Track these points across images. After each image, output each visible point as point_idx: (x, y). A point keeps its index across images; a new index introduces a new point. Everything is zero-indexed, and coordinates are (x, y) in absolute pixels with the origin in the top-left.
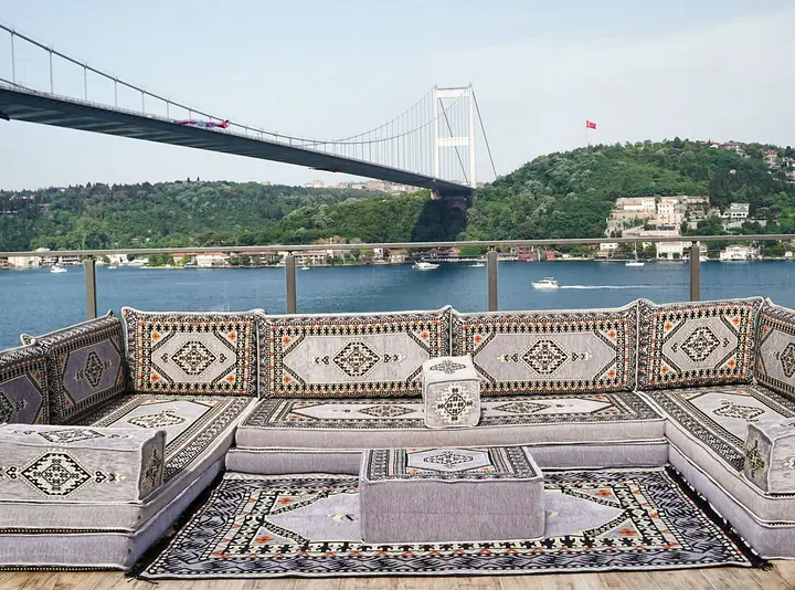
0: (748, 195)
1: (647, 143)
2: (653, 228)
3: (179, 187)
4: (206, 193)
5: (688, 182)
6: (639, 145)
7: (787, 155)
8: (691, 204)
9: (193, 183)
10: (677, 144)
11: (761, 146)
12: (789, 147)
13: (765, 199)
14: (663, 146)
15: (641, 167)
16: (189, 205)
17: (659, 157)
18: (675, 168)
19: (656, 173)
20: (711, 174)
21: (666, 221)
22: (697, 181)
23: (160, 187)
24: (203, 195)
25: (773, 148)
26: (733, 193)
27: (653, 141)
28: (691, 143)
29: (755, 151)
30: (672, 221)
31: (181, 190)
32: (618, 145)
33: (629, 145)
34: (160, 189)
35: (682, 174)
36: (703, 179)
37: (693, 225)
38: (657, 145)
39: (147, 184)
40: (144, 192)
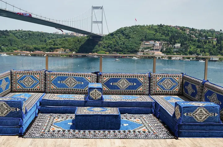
0: (180, 41)
1: (152, 25)
2: (153, 49)
3: (16, 32)
4: (24, 34)
5: (164, 37)
6: (150, 26)
7: (192, 30)
8: (164, 43)
9: (20, 31)
10: (161, 26)
11: (185, 27)
12: (193, 28)
13: (185, 43)
14: (157, 26)
15: (150, 32)
16: (19, 37)
17: (156, 29)
18: (160, 33)
19: (154, 34)
20: (170, 35)
21: (157, 48)
22: (166, 37)
23: (10, 31)
24: (23, 35)
25: (188, 28)
26: (176, 41)
27: (154, 25)
28: (165, 26)
29: (183, 29)
30: (158, 48)
31: (17, 33)
32: (144, 25)
33: (147, 26)
34: (11, 32)
35: (162, 34)
36: (168, 36)
37: (165, 49)
38: (155, 26)
39: (6, 31)
40: (6, 33)
